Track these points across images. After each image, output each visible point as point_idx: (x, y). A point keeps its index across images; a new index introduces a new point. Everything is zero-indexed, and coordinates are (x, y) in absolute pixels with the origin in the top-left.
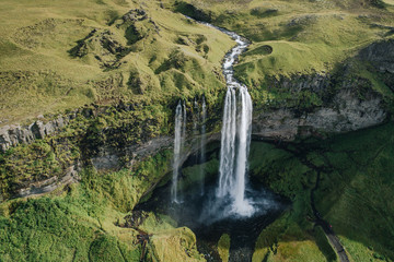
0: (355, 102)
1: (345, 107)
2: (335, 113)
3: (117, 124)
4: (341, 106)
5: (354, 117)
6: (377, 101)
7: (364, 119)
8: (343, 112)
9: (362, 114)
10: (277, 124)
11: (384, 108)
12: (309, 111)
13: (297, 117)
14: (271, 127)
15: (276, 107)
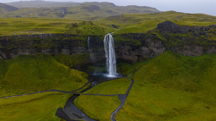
0: (153, 43)
1: (150, 46)
2: (148, 49)
5: (155, 50)
6: (161, 42)
7: (159, 50)
8: (150, 48)
9: (157, 49)
10: (127, 53)
11: (164, 45)
12: (138, 47)
13: (134, 50)
14: (125, 54)
15: (123, 44)
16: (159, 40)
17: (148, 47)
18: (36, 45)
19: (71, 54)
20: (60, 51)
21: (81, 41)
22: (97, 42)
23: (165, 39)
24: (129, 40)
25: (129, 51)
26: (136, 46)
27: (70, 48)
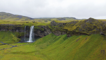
11: (51, 31)
15: (38, 30)
16: (49, 28)
17: (46, 32)
18: (7, 28)
19: (19, 32)
20: (16, 31)
21: (22, 27)
22: (28, 28)
23: (51, 28)
24: (40, 28)
26: (42, 31)
27: (19, 30)
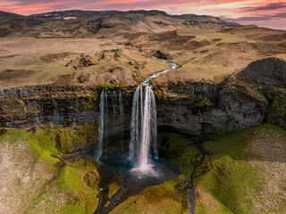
0: (236, 105)
1: (230, 109)
2: (224, 114)
3: (63, 97)
4: (226, 107)
5: (239, 117)
6: (253, 105)
7: (247, 119)
8: (230, 113)
9: (245, 116)
10: (182, 118)
11: (261, 111)
12: (204, 109)
13: (195, 113)
14: (178, 120)
16: (251, 99)
17: (224, 110)
23: (264, 99)
25: (185, 115)
26: (199, 108)
